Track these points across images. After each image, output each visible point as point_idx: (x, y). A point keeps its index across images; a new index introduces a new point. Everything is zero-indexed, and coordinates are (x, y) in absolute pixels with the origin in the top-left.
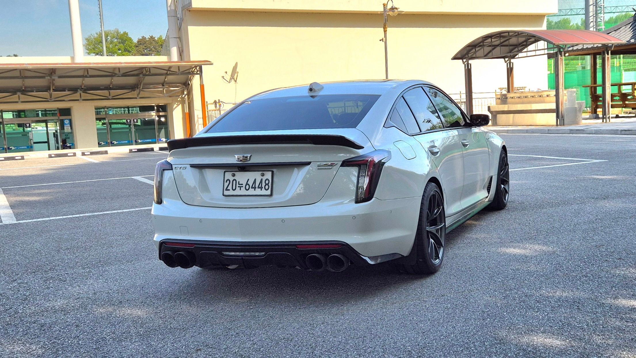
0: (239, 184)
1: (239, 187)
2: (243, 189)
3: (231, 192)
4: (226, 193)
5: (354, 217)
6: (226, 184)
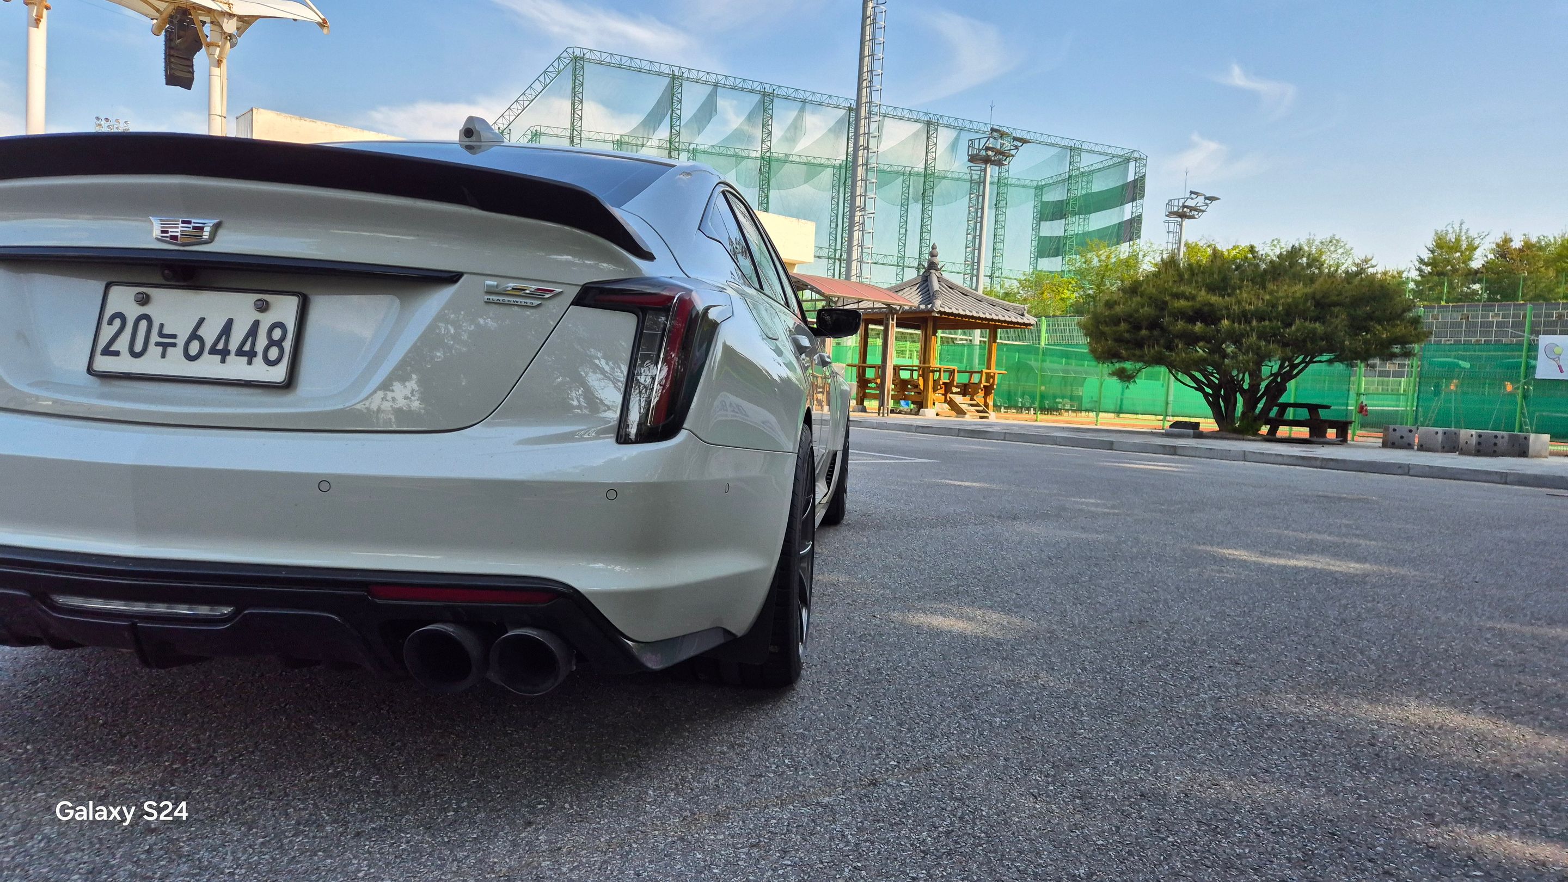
0: (161, 335)
1: (157, 344)
2: (176, 353)
3: (124, 364)
4: (104, 364)
5: (613, 491)
6: (108, 332)
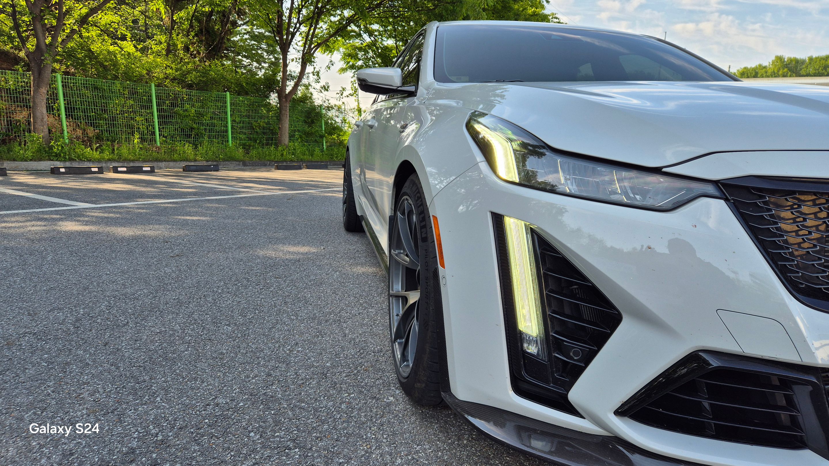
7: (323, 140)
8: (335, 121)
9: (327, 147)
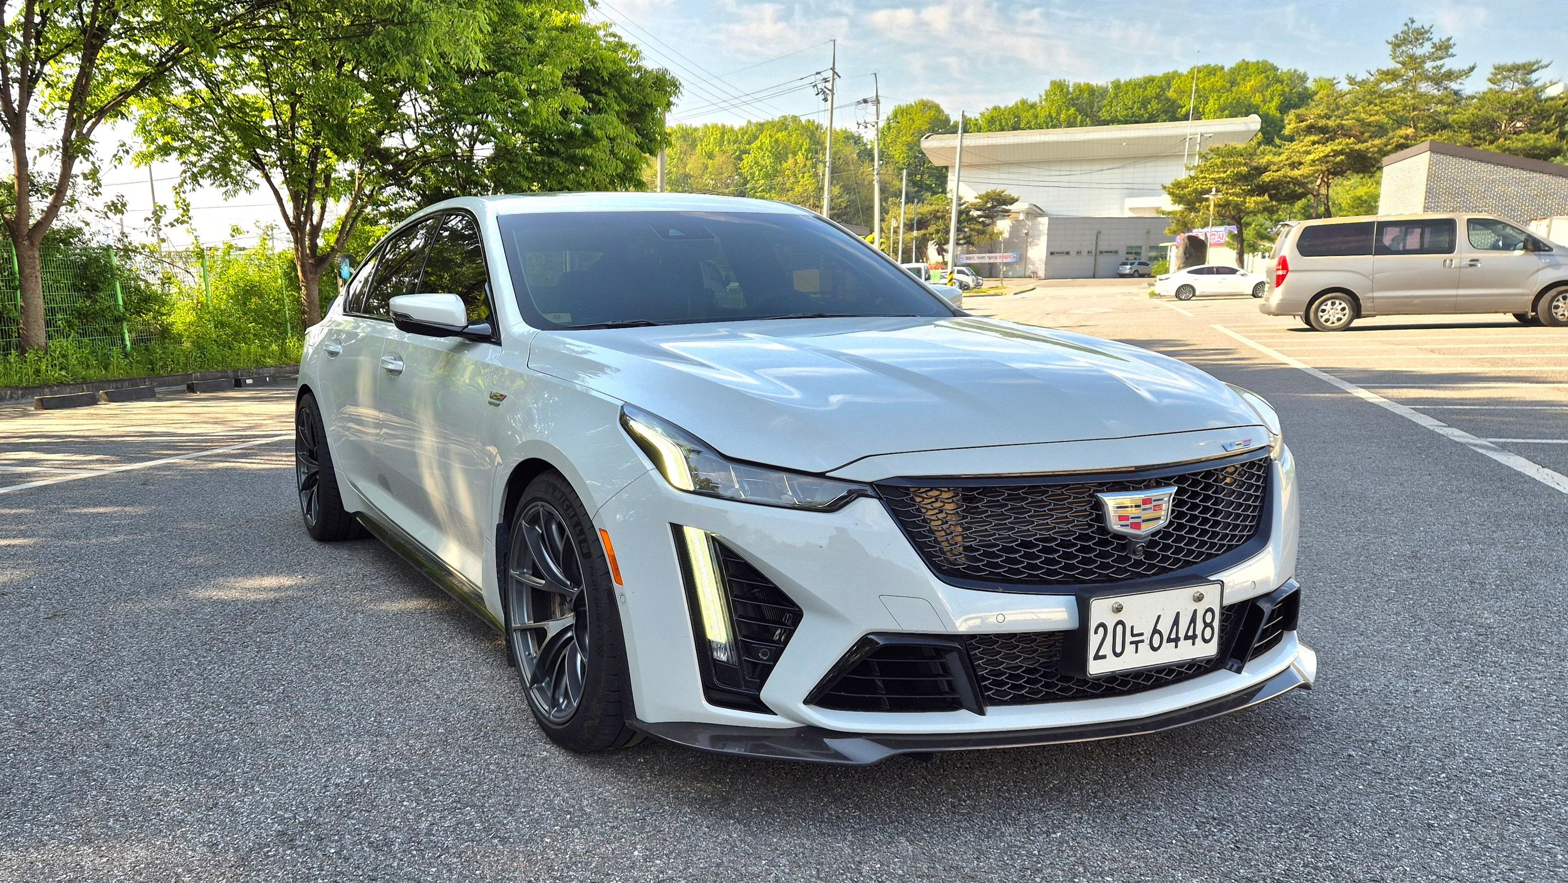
7: (122, 329)
8: (146, 281)
9: (134, 342)
